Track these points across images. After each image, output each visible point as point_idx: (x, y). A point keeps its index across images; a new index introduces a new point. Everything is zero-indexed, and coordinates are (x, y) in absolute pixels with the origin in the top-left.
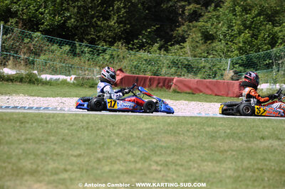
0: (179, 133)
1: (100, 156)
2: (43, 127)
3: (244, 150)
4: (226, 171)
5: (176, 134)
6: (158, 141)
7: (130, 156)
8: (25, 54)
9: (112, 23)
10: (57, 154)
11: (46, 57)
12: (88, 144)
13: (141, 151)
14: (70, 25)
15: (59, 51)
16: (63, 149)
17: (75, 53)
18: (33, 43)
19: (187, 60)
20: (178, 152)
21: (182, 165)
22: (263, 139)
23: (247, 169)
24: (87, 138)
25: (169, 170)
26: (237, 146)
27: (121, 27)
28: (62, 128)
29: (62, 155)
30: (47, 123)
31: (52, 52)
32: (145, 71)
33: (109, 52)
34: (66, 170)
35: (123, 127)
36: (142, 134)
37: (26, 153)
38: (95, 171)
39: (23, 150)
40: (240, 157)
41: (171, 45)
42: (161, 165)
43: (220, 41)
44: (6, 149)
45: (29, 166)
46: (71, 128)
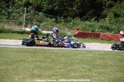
0: (105, 59)
1: (69, 69)
2: (44, 55)
5: (104, 59)
6: (95, 62)
7: (83, 69)
8: (35, 22)
9: (74, 9)
10: (50, 68)
11: (45, 23)
12: (64, 63)
13: (88, 67)
14: (56, 9)
15: (51, 21)
16: (53, 65)
17: (57, 22)
18: (39, 17)
19: (107, 25)
20: (105, 68)
21: (107, 74)
24: (63, 60)
25: (101, 76)
27: (78, 10)
28: (52, 56)
29: (52, 68)
30: (45, 53)
31: (47, 21)
32: (88, 30)
33: (72, 21)
34: (54, 75)
35: (79, 55)
37: (36, 67)
38: (67, 76)
39: (35, 65)
41: (100, 19)
42: (97, 73)
43: (122, 17)
44: (27, 65)
45: (38, 73)
46: (56, 56)
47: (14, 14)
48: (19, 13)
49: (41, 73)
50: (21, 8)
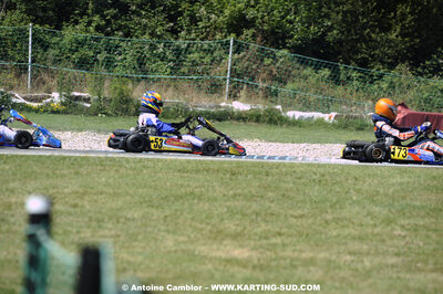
1: (329, 217)
2: (260, 179)
6: (412, 199)
7: (369, 218)
8: (264, 80)
9: (393, 36)
10: (272, 214)
12: (315, 202)
13: (385, 212)
14: (331, 39)
16: (282, 208)
18: (277, 65)
24: (316, 194)
25: (416, 236)
28: (286, 182)
29: (278, 215)
34: (280, 234)
35: (369, 181)
36: (391, 190)
37: (232, 213)
38: (318, 236)
39: (228, 208)
42: (408, 230)
44: (207, 206)
45: (234, 228)
46: (298, 181)
47: (195, 56)
48: (210, 51)
49: (245, 228)
50: (218, 37)
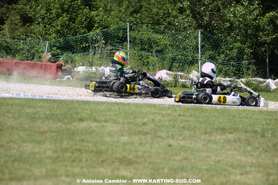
3: (63, 131)
4: (46, 152)
19: (6, 42)
22: (82, 121)
23: (66, 150)
26: (56, 128)
40: (59, 138)
43: (39, 24)
